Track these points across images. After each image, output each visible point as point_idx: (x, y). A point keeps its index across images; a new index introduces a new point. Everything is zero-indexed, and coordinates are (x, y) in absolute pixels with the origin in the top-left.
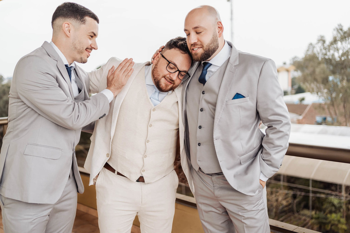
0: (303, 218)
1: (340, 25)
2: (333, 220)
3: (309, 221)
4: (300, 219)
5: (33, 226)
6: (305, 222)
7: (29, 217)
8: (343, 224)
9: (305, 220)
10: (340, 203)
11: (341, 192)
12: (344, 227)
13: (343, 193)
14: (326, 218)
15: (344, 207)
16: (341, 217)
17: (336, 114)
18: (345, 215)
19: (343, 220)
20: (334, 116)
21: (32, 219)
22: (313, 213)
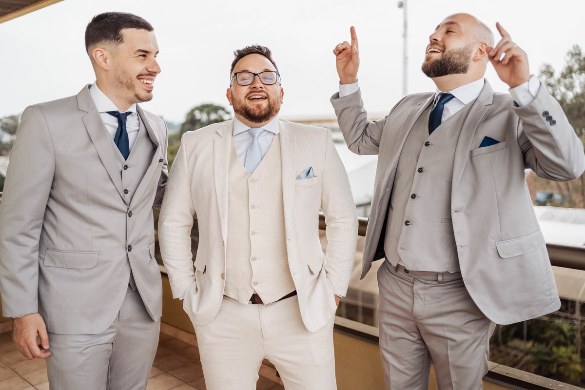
0: (514, 352)
1: (577, 47)
2: (561, 357)
3: (522, 358)
4: (508, 354)
5: (84, 358)
6: (516, 360)
7: (78, 344)
8: (576, 363)
9: (516, 356)
10: (571, 330)
11: (573, 313)
12: (578, 368)
13: (577, 315)
14: (550, 354)
15: (578, 336)
16: (573, 352)
17: (568, 189)
18: (579, 349)
19: (576, 357)
20: (565, 192)
21: (82, 347)
22: (529, 345)
